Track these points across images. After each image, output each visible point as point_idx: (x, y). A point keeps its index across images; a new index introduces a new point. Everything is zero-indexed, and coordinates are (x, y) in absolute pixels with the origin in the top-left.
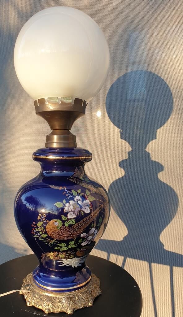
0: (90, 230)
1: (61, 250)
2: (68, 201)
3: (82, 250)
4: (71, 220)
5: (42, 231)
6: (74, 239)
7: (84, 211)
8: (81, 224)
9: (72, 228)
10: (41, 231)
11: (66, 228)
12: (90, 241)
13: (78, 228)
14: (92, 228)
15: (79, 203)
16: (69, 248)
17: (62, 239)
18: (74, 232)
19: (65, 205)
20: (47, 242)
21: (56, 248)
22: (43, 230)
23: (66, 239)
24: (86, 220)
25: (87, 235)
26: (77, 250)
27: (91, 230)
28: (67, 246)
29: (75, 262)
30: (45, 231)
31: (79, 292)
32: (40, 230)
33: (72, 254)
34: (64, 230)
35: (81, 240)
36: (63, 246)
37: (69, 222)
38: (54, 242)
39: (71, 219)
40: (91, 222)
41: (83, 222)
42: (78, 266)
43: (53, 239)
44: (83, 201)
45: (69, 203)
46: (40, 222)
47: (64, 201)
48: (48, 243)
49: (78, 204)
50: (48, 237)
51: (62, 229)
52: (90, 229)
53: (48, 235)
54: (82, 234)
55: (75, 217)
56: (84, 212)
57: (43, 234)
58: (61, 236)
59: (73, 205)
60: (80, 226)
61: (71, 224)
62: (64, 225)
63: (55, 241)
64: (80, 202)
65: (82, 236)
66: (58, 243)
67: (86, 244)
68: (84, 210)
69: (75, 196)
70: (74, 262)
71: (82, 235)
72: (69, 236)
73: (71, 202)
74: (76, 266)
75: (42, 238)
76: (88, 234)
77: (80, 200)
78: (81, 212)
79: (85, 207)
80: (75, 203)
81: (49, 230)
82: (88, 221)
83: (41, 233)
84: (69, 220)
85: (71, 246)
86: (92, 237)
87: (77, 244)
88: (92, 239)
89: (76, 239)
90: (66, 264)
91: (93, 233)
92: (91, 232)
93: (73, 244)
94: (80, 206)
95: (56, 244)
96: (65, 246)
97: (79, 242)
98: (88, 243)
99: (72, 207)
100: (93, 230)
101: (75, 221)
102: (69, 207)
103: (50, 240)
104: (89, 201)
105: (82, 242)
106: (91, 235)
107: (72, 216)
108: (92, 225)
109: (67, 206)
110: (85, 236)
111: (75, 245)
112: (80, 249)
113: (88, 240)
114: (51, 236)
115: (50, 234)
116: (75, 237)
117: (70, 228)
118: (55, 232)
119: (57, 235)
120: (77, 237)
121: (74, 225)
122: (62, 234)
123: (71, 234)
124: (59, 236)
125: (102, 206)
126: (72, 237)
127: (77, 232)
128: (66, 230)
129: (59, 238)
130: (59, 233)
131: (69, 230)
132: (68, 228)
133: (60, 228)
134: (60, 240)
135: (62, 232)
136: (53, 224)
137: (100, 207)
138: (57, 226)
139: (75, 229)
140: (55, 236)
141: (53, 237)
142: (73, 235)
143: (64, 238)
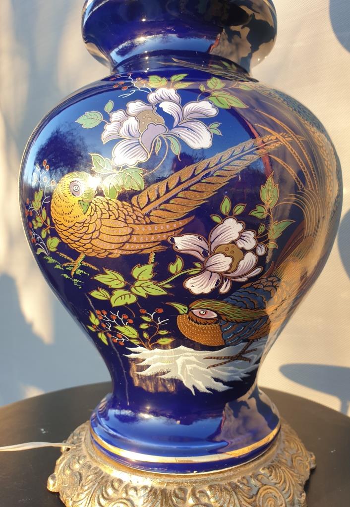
0: (215, 225)
1: (114, 305)
2: (121, 105)
3: (196, 312)
4: (127, 171)
5: (46, 227)
7: (183, 137)
8: (168, 191)
10: (44, 226)
11: (108, 203)
12: (223, 277)
13: (157, 208)
14: (224, 217)
15: (166, 110)
16: (140, 298)
17: (104, 255)
18: (141, 224)
19: (107, 117)
20: (65, 271)
21: (95, 294)
22: (46, 221)
23: (117, 254)
24: (193, 176)
25: (203, 244)
26: (178, 313)
27: (221, 228)
28: (127, 288)
29: (189, 367)
31: (204, 482)
32: (41, 225)
33: (162, 328)
34: (102, 214)
35: (179, 263)
36: (113, 285)
38: (82, 268)
39: (125, 167)
40: (217, 188)
41: (179, 183)
42: (209, 386)
43: (75, 255)
44: (183, 103)
45: (125, 108)
46: (38, 191)
47: (109, 106)
48: (69, 273)
49: (160, 111)
50: (62, 246)
52: (216, 219)
54: (180, 235)
55: (143, 159)
56: (182, 143)
57: (47, 236)
58: (97, 238)
60: (167, 202)
61: (128, 187)
62: (100, 192)
64: (166, 107)
65: (180, 247)
66: (96, 273)
67: (207, 290)
68: (184, 134)
69: (154, 90)
70: (183, 367)
71: (183, 243)
72: (127, 242)
73: (134, 107)
74: (202, 388)
75: (52, 254)
76: (209, 243)
77: (170, 100)
78: (169, 142)
79: (192, 125)
80: (150, 108)
81: (58, 217)
82: (199, 181)
83: (44, 234)
84: (118, 172)
85: (143, 287)
86: (229, 260)
87: (166, 279)
88: (233, 269)
89: (155, 256)
90: (156, 371)
91: (234, 242)
92: (220, 237)
93: (149, 280)
94: (169, 120)
95: (89, 275)
96: (122, 285)
97: (173, 275)
98: (215, 285)
99: (132, 122)
100: (229, 228)
101: (143, 176)
102: (121, 125)
103: (68, 258)
104: (215, 106)
105: (187, 277)
106: (226, 252)
107: (132, 154)
108: (226, 205)
109: (113, 121)
110: (192, 248)
111: (159, 285)
112: (190, 310)
113: (212, 272)
114: (69, 243)
115: (64, 233)
116: (152, 247)
117: (125, 207)
118: (77, 222)
119: (86, 237)
120: (159, 247)
121: (140, 195)
122: (99, 229)
123: (133, 233)
124: (90, 242)
125: (277, 138)
126: (140, 248)
127: (154, 225)
128: (110, 216)
129: (94, 248)
130: (88, 227)
131: (120, 212)
132: (116, 204)
133: (90, 207)
134: (97, 256)
135: (99, 220)
136: (66, 192)
137: (270, 139)
138: (79, 201)
139: (146, 210)
140: (78, 241)
141: (72, 245)
142: (142, 240)
143: (110, 251)
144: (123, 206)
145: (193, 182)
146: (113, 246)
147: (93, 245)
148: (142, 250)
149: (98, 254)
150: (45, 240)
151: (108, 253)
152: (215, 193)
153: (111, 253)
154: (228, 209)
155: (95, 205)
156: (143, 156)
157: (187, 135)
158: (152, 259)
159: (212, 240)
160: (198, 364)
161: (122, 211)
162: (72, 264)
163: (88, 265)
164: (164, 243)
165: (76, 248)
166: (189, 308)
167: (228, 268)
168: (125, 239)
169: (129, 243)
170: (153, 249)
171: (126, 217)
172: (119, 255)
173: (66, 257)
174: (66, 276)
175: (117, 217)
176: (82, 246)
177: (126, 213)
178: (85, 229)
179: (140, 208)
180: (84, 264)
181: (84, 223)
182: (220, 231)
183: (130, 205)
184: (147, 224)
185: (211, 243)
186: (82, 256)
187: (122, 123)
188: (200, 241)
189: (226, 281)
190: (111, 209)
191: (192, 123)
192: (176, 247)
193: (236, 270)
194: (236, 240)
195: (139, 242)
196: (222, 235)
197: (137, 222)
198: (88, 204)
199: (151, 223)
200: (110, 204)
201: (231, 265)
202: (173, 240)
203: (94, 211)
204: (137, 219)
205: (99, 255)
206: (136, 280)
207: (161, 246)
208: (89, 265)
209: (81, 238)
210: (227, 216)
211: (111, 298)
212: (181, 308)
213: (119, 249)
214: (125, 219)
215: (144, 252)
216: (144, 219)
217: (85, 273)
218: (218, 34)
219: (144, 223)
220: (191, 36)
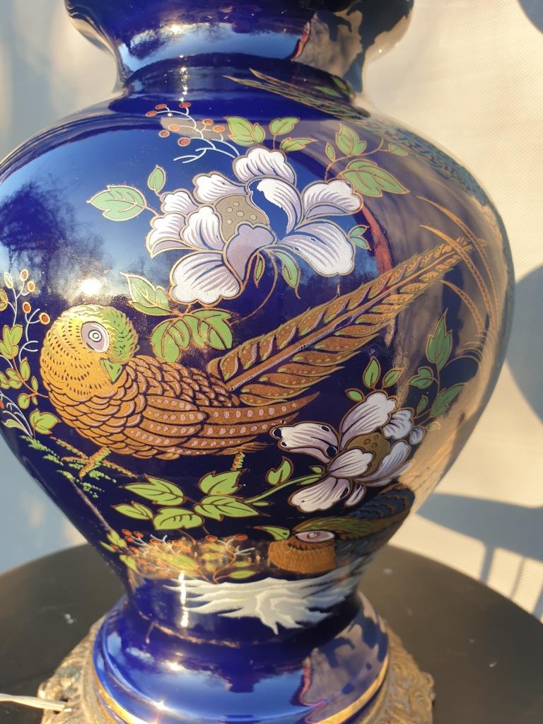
0: (354, 404)
2: (181, 179)
3: (301, 536)
4: (200, 314)
5: (29, 392)
6: (233, 457)
7: (305, 254)
8: (275, 351)
9: (208, 377)
10: (25, 389)
11: (161, 369)
12: (354, 483)
13: (255, 381)
14: (367, 392)
15: (270, 197)
16: (208, 521)
17: (148, 453)
18: (223, 406)
19: (154, 202)
20: (66, 468)
21: (123, 509)
22: (29, 382)
23: (173, 454)
24: (322, 325)
25: (330, 436)
27: (360, 410)
28: (187, 505)
29: (274, 601)
30: (42, 389)
32: (17, 386)
34: (148, 386)
35: (286, 468)
36: (161, 500)
37: (180, 325)
38: (100, 469)
39: (197, 306)
40: (358, 344)
41: (296, 339)
42: (300, 618)
43: (90, 448)
44: (301, 185)
45: (191, 188)
46: (10, 326)
47: (157, 178)
48: (75, 473)
49: (259, 198)
50: (63, 431)
51: (135, 380)
52: (354, 395)
53: (59, 416)
54: (292, 424)
55: (230, 292)
56: (302, 264)
57: (32, 407)
58: (137, 426)
59: (217, 206)
60: (273, 370)
61: (200, 342)
62: (144, 347)
63: (107, 458)
64: (272, 190)
65: (289, 444)
66: (133, 481)
67: (326, 505)
68: (306, 249)
69: (243, 151)
70: (266, 602)
71: (294, 437)
72: (195, 435)
73: (208, 185)
74: (289, 622)
75: (38, 436)
76: (339, 434)
77: (276, 176)
78: (279, 262)
79: (319, 230)
80: (241, 191)
81: (56, 382)
82: (332, 335)
83: (24, 402)
84: (182, 315)
85: (216, 506)
86: (368, 457)
87: (260, 494)
88: (372, 469)
89: (244, 459)
90: (219, 609)
91: (379, 430)
92: (358, 424)
93: (230, 495)
94: (276, 216)
95: (115, 481)
96: (180, 501)
97: (272, 486)
98: (341, 497)
99: (206, 218)
100: (374, 408)
101: (230, 325)
102: (185, 221)
103: (75, 451)
104: (355, 193)
105: (297, 488)
106: (364, 446)
107: (209, 283)
108: (372, 373)
109: (170, 213)
110: (311, 444)
111: (246, 502)
112: (293, 534)
113: (337, 479)
114: (79, 428)
115: (69, 409)
116: (240, 445)
117: (195, 377)
118: (95, 396)
119: (113, 422)
120: (252, 444)
121: (224, 358)
122: (141, 412)
123: (208, 421)
124: (122, 432)
125: (453, 249)
126: (218, 446)
127: (246, 409)
128: (164, 391)
129: (128, 441)
130: (119, 405)
131: (185, 386)
132: (178, 371)
133: (124, 373)
134: (134, 455)
135: (141, 398)
136: (73, 339)
137: (443, 251)
138: (102, 359)
139: (235, 385)
140: (98, 427)
141: (86, 432)
142: (222, 432)
143: (160, 449)
144: (192, 374)
145: (320, 336)
146: (167, 442)
147: (128, 437)
148: (222, 449)
149: (137, 452)
150: (27, 412)
151: (155, 452)
152: (357, 353)
153: (164, 453)
154: (375, 379)
155: (136, 370)
156: (231, 287)
157: (311, 250)
158: (238, 463)
159: (344, 431)
160: (289, 596)
161: (189, 384)
162: (82, 460)
163: (115, 466)
164: (263, 437)
165: (94, 438)
166: (291, 532)
167: (364, 469)
168: (192, 430)
169: (199, 437)
170: (242, 447)
171: (195, 395)
172: (176, 456)
173: (69, 447)
174: (69, 476)
175: (178, 393)
176: (106, 437)
177: (197, 388)
178: (112, 410)
179: (222, 379)
180: (108, 464)
181: (111, 398)
182: (358, 414)
183: (204, 375)
184: (234, 406)
185: (343, 434)
186: (105, 452)
187: (187, 217)
188: (325, 433)
189: (358, 488)
190: (166, 379)
191: (320, 226)
192: (284, 444)
193: (377, 470)
194: (383, 427)
195: (216, 436)
196: (362, 421)
197: (216, 403)
198: (121, 368)
199: (242, 405)
200: (166, 371)
201: (370, 465)
202: (278, 433)
203: (133, 381)
204: (216, 398)
205: (140, 453)
206: (205, 495)
207: (257, 443)
208: (117, 467)
209: (104, 423)
210: (372, 390)
211: (154, 517)
212: (278, 532)
213: (178, 446)
214: (194, 398)
215: (225, 452)
216: (230, 398)
217: (107, 477)
218: (305, 23)
219: (230, 405)
220: (262, 28)
